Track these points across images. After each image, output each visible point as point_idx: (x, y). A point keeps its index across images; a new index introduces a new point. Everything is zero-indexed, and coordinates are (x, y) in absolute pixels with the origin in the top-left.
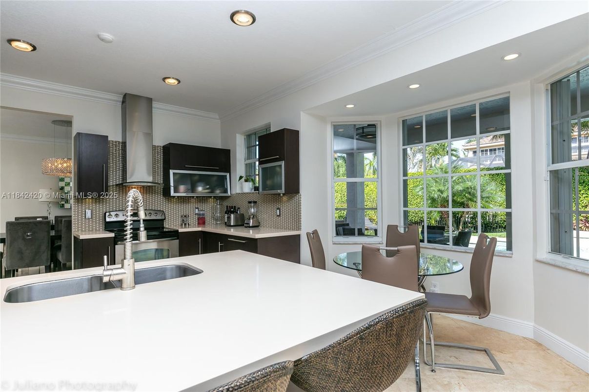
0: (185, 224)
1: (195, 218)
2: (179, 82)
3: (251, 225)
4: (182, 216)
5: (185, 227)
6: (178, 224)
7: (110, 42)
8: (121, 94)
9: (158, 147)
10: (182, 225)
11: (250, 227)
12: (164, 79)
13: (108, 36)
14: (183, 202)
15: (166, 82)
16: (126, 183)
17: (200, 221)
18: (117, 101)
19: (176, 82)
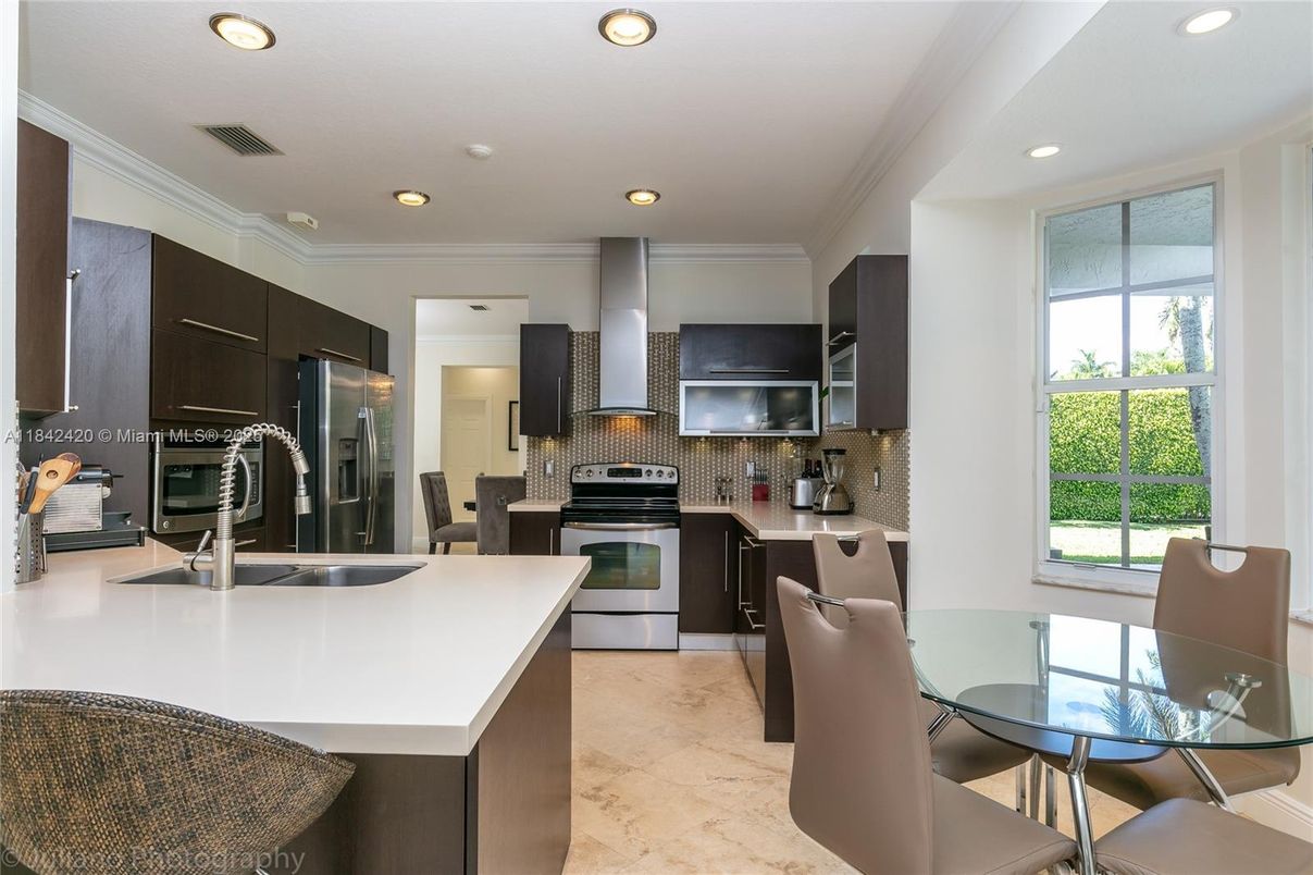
0: (724, 498)
1: (748, 486)
2: (658, 196)
3: (824, 509)
4: (716, 480)
5: (723, 504)
6: (710, 497)
7: (484, 158)
8: (591, 241)
9: (670, 334)
10: (716, 499)
11: (821, 513)
12: (628, 196)
13: (482, 149)
14: (722, 450)
15: (633, 200)
16: (599, 409)
17: (758, 494)
18: (586, 256)
19: (652, 198)
